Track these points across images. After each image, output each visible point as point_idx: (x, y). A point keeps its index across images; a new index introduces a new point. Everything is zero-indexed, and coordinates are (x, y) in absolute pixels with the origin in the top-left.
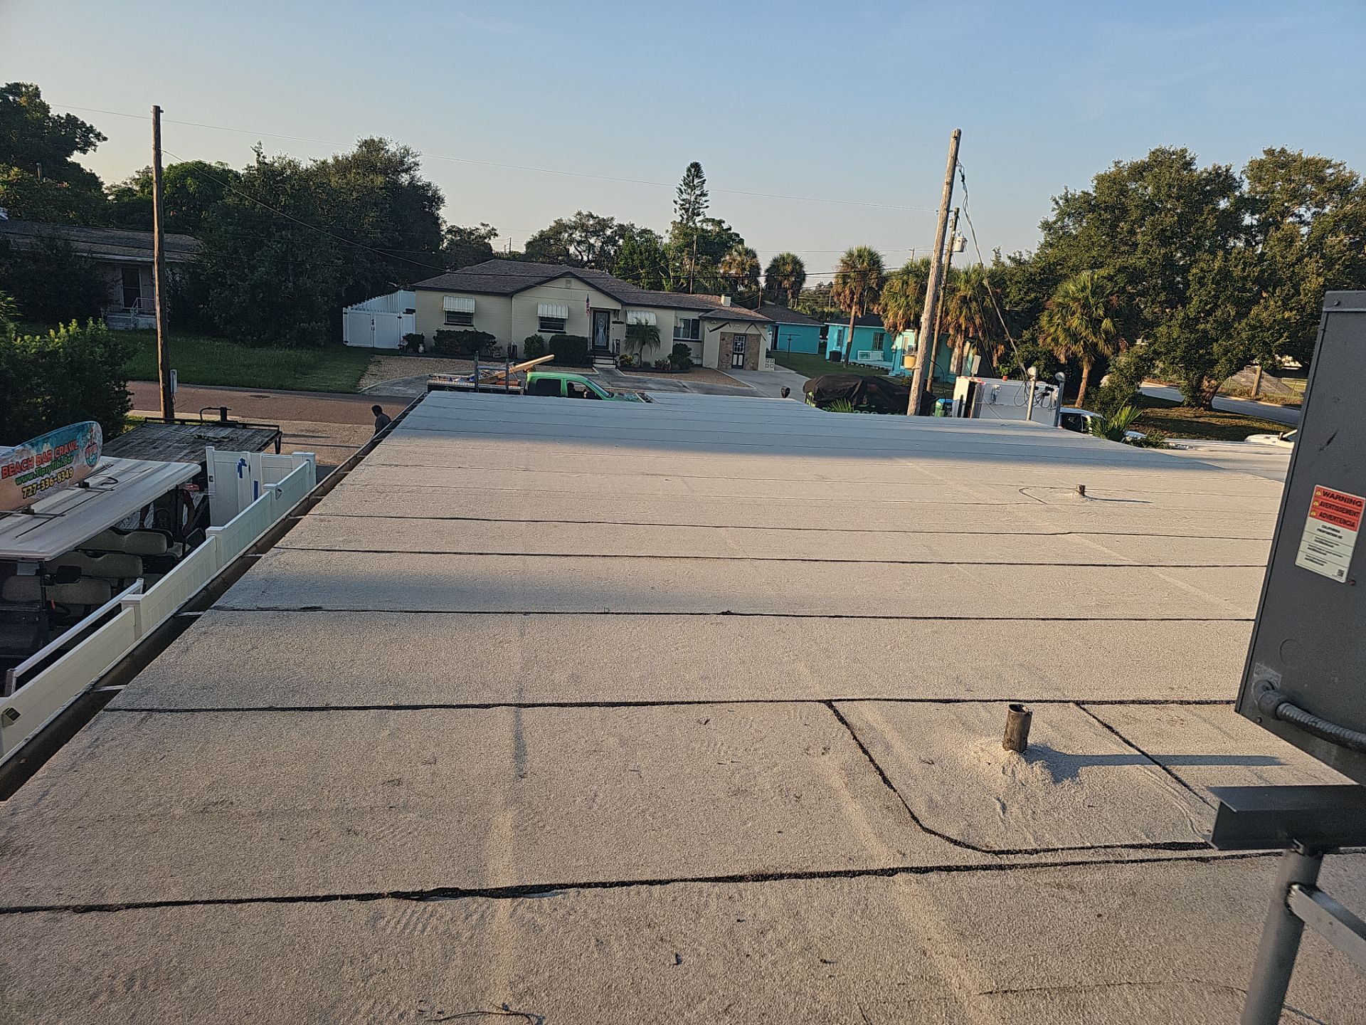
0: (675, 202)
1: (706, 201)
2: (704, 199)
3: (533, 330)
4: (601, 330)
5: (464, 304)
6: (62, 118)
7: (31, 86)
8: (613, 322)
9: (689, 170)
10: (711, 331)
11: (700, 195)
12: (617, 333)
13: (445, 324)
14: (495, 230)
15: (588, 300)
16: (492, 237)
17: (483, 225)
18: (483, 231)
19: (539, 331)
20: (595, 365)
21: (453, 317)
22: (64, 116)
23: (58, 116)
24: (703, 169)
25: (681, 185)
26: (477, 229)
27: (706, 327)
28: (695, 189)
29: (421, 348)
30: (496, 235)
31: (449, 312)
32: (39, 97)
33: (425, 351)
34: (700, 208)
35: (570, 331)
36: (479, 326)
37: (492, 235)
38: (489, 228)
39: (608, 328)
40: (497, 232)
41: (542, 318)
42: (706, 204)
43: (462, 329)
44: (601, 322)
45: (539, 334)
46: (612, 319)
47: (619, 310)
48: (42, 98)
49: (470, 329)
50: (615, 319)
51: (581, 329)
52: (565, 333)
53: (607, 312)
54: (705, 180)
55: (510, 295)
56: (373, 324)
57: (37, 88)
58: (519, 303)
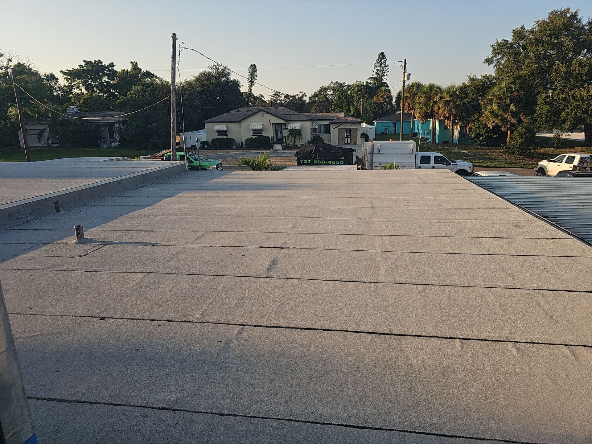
0: (374, 72)
1: (388, 69)
2: (387, 68)
3: (250, 135)
4: (279, 133)
5: (222, 127)
6: (145, 72)
7: (135, 62)
8: (284, 129)
9: (379, 56)
10: (334, 129)
11: (385, 67)
12: (285, 133)
13: (217, 136)
14: (305, 94)
15: (269, 120)
16: (304, 97)
17: (300, 92)
18: (300, 95)
19: (252, 135)
20: (273, 148)
21: (220, 133)
22: (145, 71)
23: (143, 72)
24: (386, 54)
25: (376, 63)
26: (298, 94)
27: (332, 127)
28: (382, 64)
29: (206, 146)
30: (306, 96)
31: (218, 131)
32: (137, 66)
33: (207, 147)
34: (385, 72)
35: (265, 134)
36: (230, 136)
37: (304, 96)
38: (303, 94)
39: (282, 132)
40: (306, 95)
41: (253, 130)
42: (388, 70)
43: (221, 137)
44: (279, 129)
45: (252, 137)
46: (283, 128)
47: (285, 124)
48: (138, 66)
49: (225, 137)
50: (285, 128)
51: (269, 133)
52: (263, 135)
53: (281, 125)
54: (387, 59)
55: (239, 122)
56: (191, 138)
57: (137, 63)
58: (243, 124)
